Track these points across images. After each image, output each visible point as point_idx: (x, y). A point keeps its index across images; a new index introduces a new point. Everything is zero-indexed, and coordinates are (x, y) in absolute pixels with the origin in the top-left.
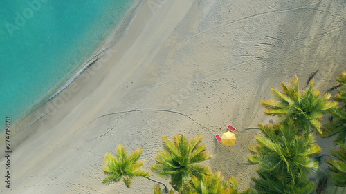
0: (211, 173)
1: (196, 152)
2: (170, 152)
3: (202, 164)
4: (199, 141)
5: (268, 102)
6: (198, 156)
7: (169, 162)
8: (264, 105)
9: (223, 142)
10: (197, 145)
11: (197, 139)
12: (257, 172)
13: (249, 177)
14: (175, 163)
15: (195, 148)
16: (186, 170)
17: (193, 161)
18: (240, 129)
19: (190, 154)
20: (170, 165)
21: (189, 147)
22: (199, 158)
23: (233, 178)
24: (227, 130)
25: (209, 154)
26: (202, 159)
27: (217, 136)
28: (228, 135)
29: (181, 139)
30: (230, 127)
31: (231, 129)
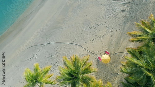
0: (96, 80)
1: (85, 67)
2: (68, 67)
3: (89, 75)
4: (87, 60)
5: (133, 33)
6: (87, 69)
7: (67, 74)
8: (130, 34)
9: (102, 61)
10: (86, 62)
11: (86, 58)
12: (124, 79)
13: (118, 82)
14: (70, 74)
15: (84, 64)
16: (78, 80)
17: (83, 73)
18: (112, 53)
19: (81, 68)
20: (67, 76)
21: (81, 63)
22: (87, 71)
23: (109, 82)
24: (105, 54)
25: (94, 68)
26: (90, 72)
27: (99, 57)
28: (106, 57)
29: (75, 58)
30: (106, 52)
31: (107, 53)
